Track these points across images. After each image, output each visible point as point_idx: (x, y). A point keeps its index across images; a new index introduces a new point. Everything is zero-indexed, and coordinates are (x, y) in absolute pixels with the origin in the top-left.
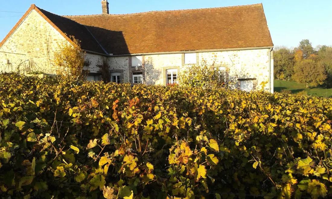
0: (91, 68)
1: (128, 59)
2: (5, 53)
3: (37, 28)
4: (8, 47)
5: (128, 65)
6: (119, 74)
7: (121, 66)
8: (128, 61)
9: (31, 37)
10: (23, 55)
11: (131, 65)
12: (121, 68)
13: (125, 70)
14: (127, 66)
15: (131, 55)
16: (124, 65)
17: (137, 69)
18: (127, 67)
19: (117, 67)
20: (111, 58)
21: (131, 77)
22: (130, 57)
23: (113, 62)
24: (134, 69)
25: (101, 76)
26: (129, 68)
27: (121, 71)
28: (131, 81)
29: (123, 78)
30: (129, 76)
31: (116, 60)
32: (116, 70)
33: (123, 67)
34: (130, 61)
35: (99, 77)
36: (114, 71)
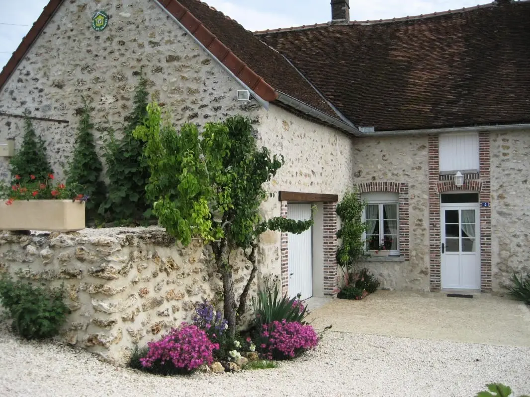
1: (427, 145)
2: (6, 120)
3: (109, 17)
4: (14, 95)
5: (426, 168)
6: (389, 199)
7: (401, 173)
8: (425, 152)
9: (88, 55)
10: (59, 122)
11: (437, 168)
12: (402, 180)
13: (413, 187)
14: (422, 171)
16: (413, 169)
17: (459, 182)
18: (422, 175)
19: (385, 174)
20: (367, 143)
21: (435, 213)
22: (434, 139)
23: (374, 155)
24: (449, 182)
25: (334, 207)
26: (430, 177)
27: (401, 189)
28: (434, 226)
29: (406, 214)
30: (430, 206)
31: (382, 151)
32: (381, 183)
33: (407, 175)
34: (432, 152)
35: (328, 208)
36: (374, 188)
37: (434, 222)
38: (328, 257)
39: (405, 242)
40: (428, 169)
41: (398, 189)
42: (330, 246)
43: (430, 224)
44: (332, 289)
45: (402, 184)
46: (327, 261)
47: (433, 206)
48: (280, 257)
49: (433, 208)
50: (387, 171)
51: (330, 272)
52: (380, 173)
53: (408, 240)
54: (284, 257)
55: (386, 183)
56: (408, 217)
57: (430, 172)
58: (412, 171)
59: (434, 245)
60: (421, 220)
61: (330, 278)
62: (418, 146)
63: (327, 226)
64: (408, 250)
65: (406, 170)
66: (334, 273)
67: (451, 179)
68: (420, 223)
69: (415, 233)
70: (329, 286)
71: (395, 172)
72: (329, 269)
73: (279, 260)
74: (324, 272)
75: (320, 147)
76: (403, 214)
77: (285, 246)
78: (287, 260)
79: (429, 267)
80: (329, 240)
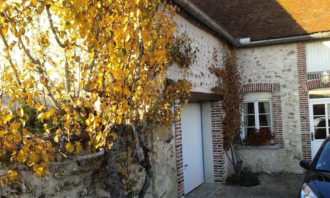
0: (196, 76)
1: (296, 50)
5: (295, 69)
6: (264, 97)
7: (273, 75)
8: (294, 57)
11: (305, 70)
12: (274, 80)
13: (284, 86)
14: (292, 73)
15: (312, 36)
16: (284, 71)
17: (326, 80)
18: (292, 76)
19: (259, 77)
20: (243, 52)
21: (304, 107)
22: (301, 45)
23: (249, 62)
24: (317, 80)
25: (220, 105)
26: (299, 77)
27: (274, 88)
28: (304, 118)
29: (278, 109)
30: (300, 102)
31: (256, 58)
32: (257, 84)
33: (278, 76)
34: (301, 56)
35: (215, 105)
36: (251, 89)
37: (304, 115)
38: (217, 148)
39: (279, 133)
40: (297, 71)
41: (271, 88)
42: (218, 138)
43: (301, 117)
44: (222, 176)
45: (274, 84)
46: (216, 151)
47: (303, 101)
48: (175, 155)
49: (303, 104)
50: (261, 74)
51: (219, 161)
52: (256, 77)
53: (282, 130)
54: (179, 153)
55: (261, 83)
56: (281, 111)
57: (299, 73)
58: (284, 73)
59: (305, 135)
60: (292, 114)
61: (219, 166)
62: (288, 52)
63: (215, 121)
64: (283, 139)
65: (278, 73)
66: (223, 162)
67: (318, 78)
68: (292, 116)
69: (288, 125)
70: (218, 174)
71: (268, 75)
72: (218, 158)
73: (175, 156)
74: (214, 161)
75: (207, 52)
76: (276, 109)
77: (179, 142)
78: (181, 156)
79: (302, 153)
80: (217, 134)
